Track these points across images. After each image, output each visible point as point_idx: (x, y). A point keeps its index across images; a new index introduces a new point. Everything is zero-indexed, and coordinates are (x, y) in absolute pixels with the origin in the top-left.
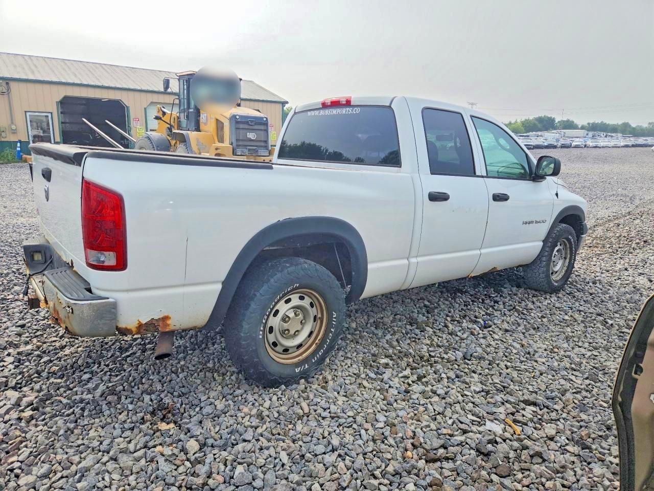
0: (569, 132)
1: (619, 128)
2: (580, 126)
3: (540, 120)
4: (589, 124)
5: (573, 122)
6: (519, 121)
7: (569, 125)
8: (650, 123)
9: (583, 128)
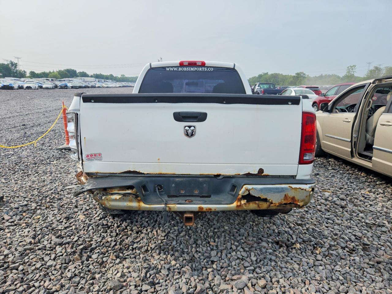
0: (86, 79)
1: (109, 77)
2: (90, 76)
3: (68, 71)
4: (94, 74)
5: (86, 73)
6: (55, 71)
7: (84, 75)
8: (121, 75)
9: (92, 76)
